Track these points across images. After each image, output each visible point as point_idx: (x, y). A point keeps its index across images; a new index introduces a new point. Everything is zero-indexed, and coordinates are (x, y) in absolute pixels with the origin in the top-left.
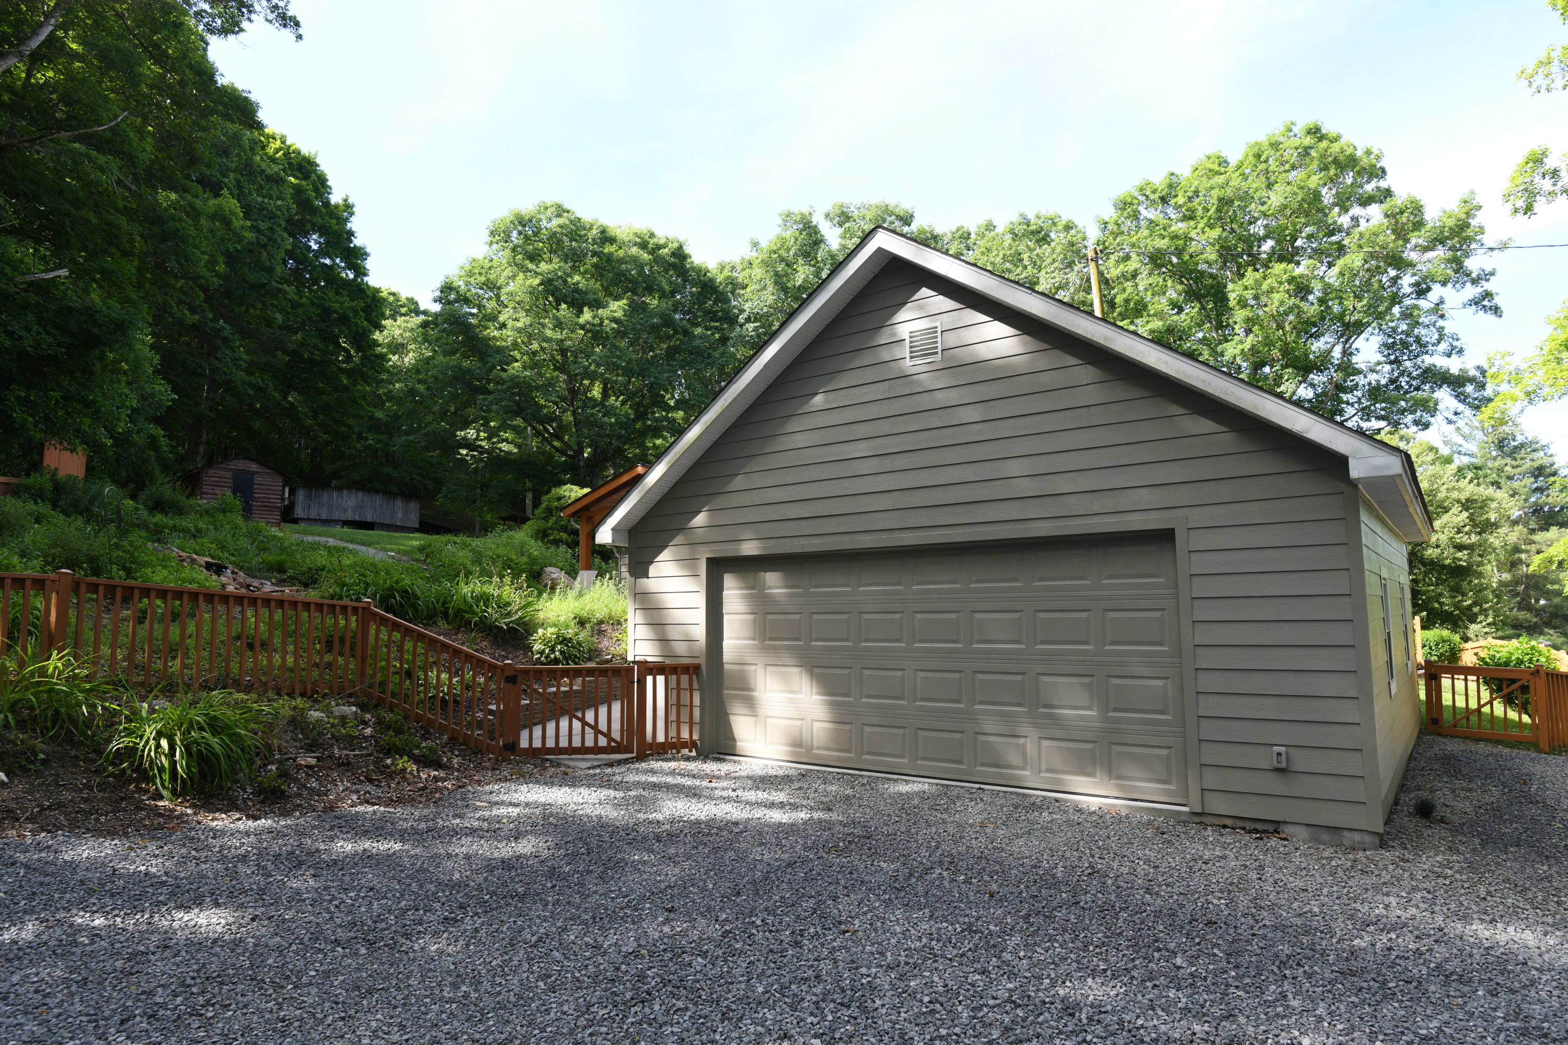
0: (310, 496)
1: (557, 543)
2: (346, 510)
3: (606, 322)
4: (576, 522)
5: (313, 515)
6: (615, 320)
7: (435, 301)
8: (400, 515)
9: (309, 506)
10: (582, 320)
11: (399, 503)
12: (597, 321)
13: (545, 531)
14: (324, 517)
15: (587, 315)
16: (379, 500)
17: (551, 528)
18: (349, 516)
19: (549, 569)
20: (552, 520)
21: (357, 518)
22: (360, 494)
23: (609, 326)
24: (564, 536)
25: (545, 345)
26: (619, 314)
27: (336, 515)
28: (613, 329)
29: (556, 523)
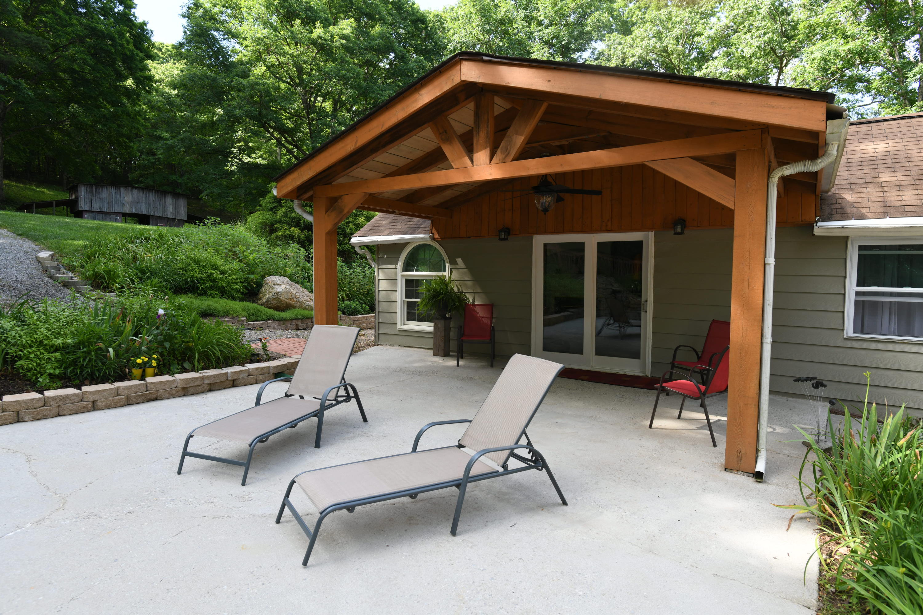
0: (92, 192)
1: (289, 238)
2: (124, 204)
3: (337, 38)
4: (303, 207)
5: (96, 207)
6: (344, 37)
7: (184, 17)
8: (170, 209)
9: (91, 201)
10: (314, 35)
11: (169, 200)
12: (328, 36)
13: (273, 225)
14: (105, 210)
15: (318, 31)
16: (152, 197)
17: (280, 222)
18: (127, 209)
19: (271, 279)
20: (281, 212)
21: (134, 211)
22: (135, 192)
23: (338, 42)
24: (296, 231)
25: (282, 59)
26: (348, 31)
27: (115, 209)
28: (342, 44)
29: (285, 215)
